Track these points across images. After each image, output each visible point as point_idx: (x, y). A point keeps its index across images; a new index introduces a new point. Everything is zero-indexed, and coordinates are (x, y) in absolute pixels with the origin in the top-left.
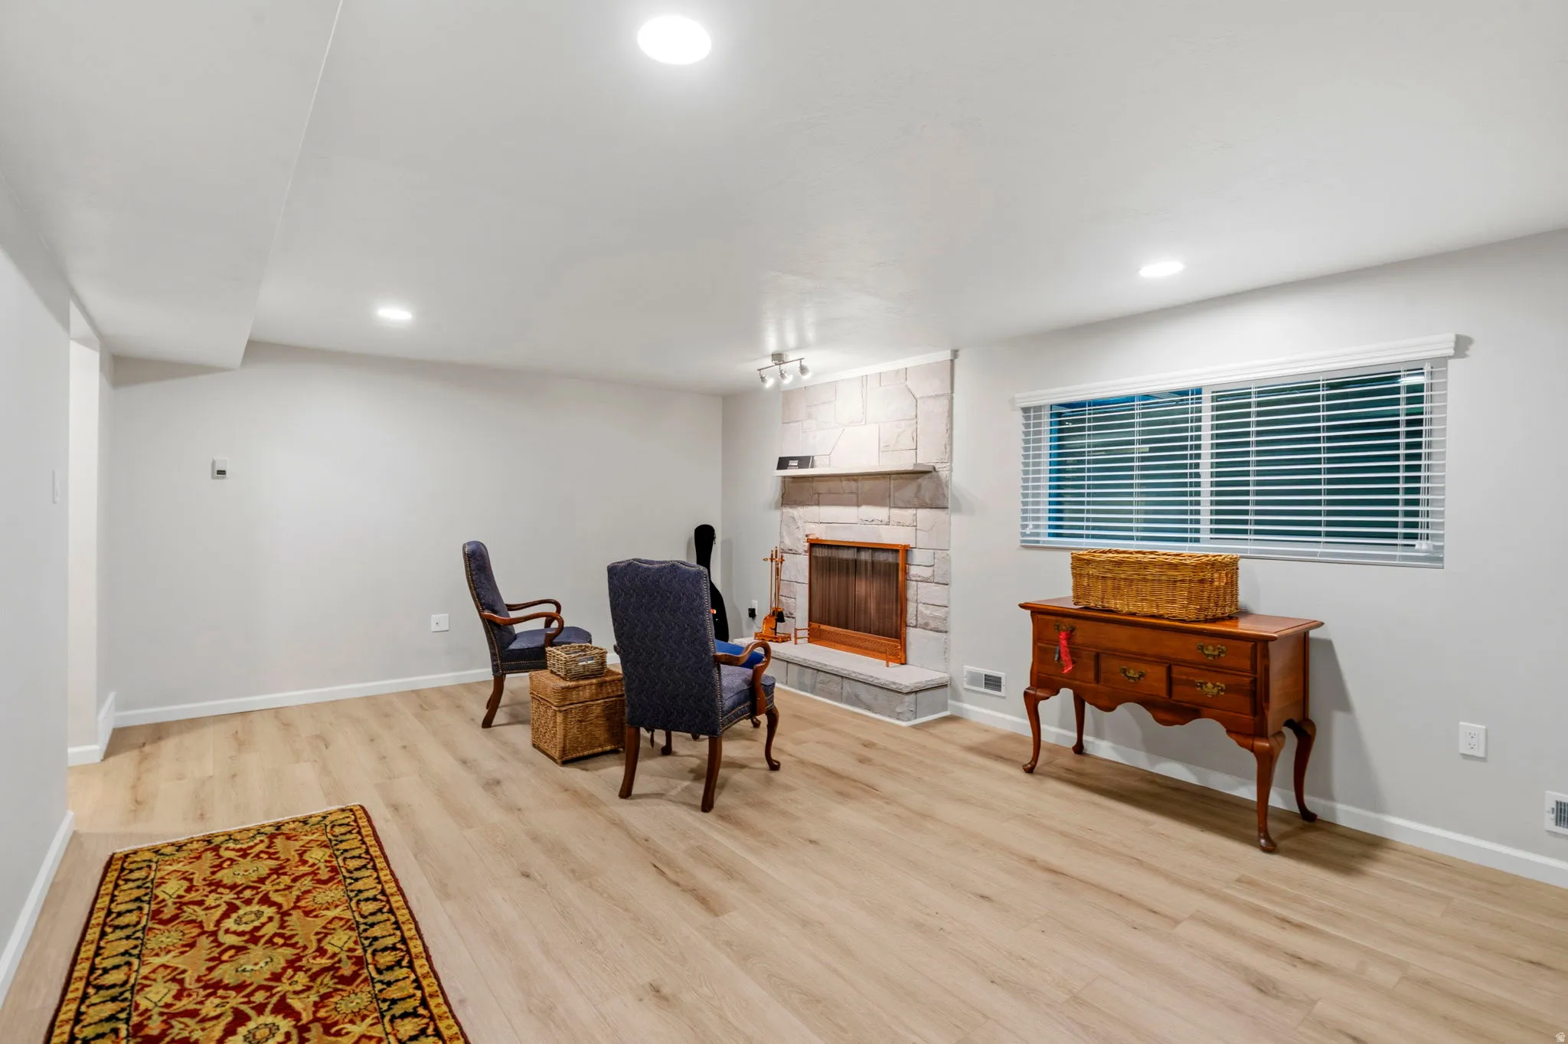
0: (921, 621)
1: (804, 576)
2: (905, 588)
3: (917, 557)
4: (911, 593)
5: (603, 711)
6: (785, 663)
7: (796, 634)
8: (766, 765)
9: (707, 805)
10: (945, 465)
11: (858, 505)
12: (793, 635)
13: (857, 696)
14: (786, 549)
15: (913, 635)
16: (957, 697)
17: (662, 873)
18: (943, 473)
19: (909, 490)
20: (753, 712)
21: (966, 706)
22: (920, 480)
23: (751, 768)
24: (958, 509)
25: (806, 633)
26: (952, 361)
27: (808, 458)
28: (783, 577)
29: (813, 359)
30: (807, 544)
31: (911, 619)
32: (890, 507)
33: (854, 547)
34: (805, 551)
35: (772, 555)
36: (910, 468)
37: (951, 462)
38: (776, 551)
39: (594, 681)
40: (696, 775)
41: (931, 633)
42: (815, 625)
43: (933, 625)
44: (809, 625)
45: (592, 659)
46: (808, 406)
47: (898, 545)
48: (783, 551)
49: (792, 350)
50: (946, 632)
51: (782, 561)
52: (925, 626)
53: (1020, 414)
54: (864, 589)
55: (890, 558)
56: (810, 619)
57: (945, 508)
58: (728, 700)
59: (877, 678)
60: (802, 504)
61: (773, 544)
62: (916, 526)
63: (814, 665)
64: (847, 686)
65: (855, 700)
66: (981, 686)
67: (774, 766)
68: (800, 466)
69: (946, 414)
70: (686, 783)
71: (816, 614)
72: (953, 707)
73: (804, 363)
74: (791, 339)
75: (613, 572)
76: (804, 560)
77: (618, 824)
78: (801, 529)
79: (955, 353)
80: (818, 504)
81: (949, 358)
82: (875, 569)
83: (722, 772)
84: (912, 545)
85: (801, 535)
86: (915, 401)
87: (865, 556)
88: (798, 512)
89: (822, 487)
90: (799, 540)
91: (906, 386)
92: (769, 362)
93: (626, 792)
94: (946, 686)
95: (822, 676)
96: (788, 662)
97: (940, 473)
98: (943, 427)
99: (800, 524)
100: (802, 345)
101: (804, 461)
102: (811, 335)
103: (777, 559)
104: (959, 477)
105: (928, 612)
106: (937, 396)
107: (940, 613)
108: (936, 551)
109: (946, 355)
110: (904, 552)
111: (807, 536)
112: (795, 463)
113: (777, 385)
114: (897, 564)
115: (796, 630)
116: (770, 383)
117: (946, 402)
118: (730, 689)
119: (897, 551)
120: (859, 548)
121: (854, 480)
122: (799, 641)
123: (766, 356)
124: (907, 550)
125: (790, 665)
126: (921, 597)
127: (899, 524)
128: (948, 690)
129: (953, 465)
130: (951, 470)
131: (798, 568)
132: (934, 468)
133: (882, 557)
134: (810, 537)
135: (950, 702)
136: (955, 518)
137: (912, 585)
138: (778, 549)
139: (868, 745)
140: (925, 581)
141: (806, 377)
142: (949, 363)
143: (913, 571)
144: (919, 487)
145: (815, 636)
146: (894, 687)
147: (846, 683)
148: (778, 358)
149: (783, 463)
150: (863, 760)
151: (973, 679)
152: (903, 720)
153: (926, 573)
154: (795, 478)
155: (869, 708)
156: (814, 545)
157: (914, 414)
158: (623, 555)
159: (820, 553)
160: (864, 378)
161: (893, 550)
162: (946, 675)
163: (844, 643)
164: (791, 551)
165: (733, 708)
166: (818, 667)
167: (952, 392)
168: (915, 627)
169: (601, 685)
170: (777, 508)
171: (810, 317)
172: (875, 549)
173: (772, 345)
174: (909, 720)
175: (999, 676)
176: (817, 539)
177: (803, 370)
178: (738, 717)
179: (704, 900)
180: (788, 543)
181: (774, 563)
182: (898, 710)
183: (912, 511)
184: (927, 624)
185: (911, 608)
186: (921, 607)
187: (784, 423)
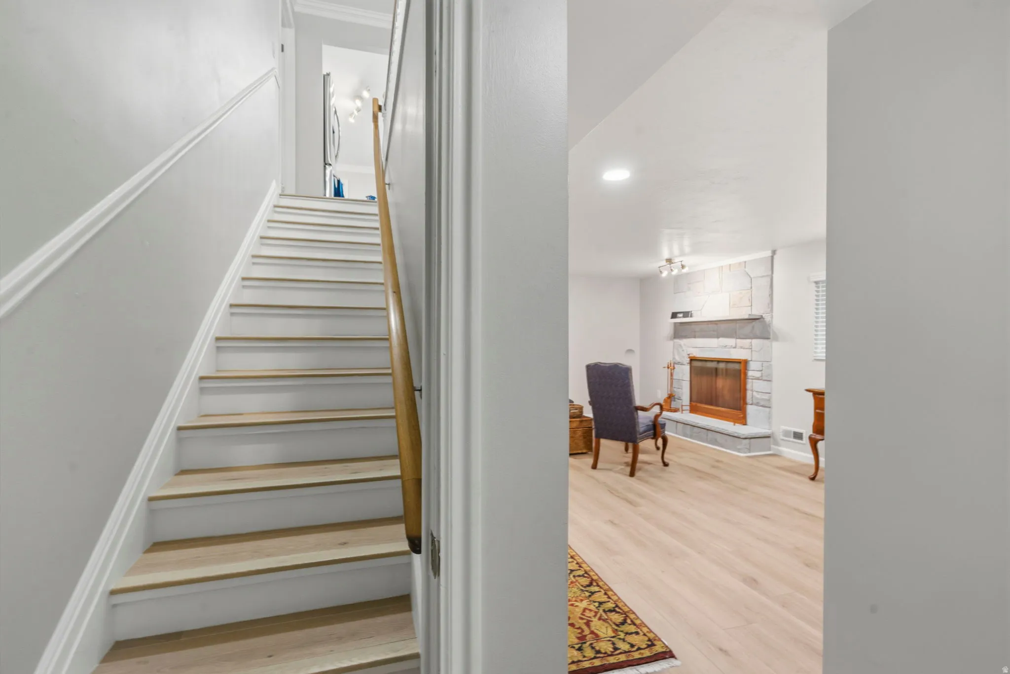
0: (755, 401)
1: (687, 376)
2: (745, 384)
3: (752, 366)
4: (749, 386)
5: (583, 433)
6: (675, 423)
7: (682, 408)
8: (662, 464)
9: (632, 474)
10: (768, 314)
11: (718, 337)
12: (681, 409)
13: (716, 440)
14: (676, 362)
15: (750, 409)
16: (776, 443)
17: (612, 493)
18: (767, 318)
19: (748, 329)
20: (655, 437)
21: (780, 448)
22: (754, 323)
23: (654, 464)
24: (776, 339)
25: (688, 408)
26: (772, 257)
27: (688, 312)
28: (675, 377)
29: (688, 260)
30: (689, 359)
31: (749, 399)
32: (737, 338)
33: (715, 361)
34: (688, 363)
35: (668, 365)
36: (747, 317)
37: (772, 312)
38: (671, 364)
39: (578, 419)
40: (627, 464)
41: (761, 408)
42: (694, 404)
43: (762, 403)
44: (690, 403)
45: (576, 409)
46: (689, 284)
47: (740, 360)
48: (675, 363)
49: (676, 257)
50: (770, 407)
51: (674, 368)
52: (757, 404)
53: (814, 285)
54: (722, 384)
55: (737, 366)
56: (691, 400)
57: (768, 339)
58: (641, 428)
59: (726, 430)
60: (686, 337)
61: (669, 359)
62: (751, 349)
63: (691, 423)
64: (710, 434)
65: (715, 442)
66: (790, 437)
67: (666, 464)
68: (684, 317)
69: (768, 287)
70: (623, 467)
71: (694, 398)
72: (774, 449)
73: (683, 263)
74: (676, 251)
75: (589, 368)
76: (687, 368)
77: (592, 477)
78: (685, 351)
79: (774, 252)
80: (695, 337)
81: (770, 255)
82: (727, 372)
83: (638, 465)
84: (749, 359)
85: (685, 354)
86: (750, 279)
87: (722, 366)
88: (684, 342)
89: (697, 328)
90: (684, 357)
91: (745, 271)
92: (664, 263)
93: (594, 467)
94: (769, 437)
95: (696, 429)
96: (677, 422)
97: (766, 319)
98: (767, 292)
99: (684, 348)
100: (682, 254)
101: (686, 314)
102: (687, 249)
103: (671, 367)
104: (778, 321)
105: (758, 396)
106: (763, 277)
107: (766, 397)
108: (764, 363)
109: (769, 253)
110: (745, 363)
111: (689, 355)
112: (681, 315)
113: (669, 274)
114: (740, 370)
115: (682, 406)
116: (665, 274)
117: (769, 279)
118: (643, 423)
119: (740, 362)
120: (719, 361)
121: (716, 324)
122: (684, 412)
123: (662, 260)
124: (746, 362)
125: (678, 424)
126: (755, 388)
127: (741, 348)
128: (771, 439)
129: (773, 314)
130: (772, 317)
131: (683, 372)
132: (762, 316)
133: (731, 366)
134: (691, 356)
135: (772, 446)
136: (775, 344)
137: (749, 381)
138: (672, 362)
139: (718, 461)
140: (758, 379)
141: (685, 271)
142: (770, 258)
143: (750, 373)
144: (753, 327)
145: (693, 410)
146: (736, 435)
147: (710, 433)
148: (669, 261)
149: (674, 315)
150: (714, 467)
151: (786, 433)
152: (741, 453)
153: (758, 374)
154: (681, 323)
155: (722, 447)
156: (692, 360)
157: (750, 286)
158: (592, 361)
159: (695, 364)
160: (721, 268)
161: (739, 362)
162: (769, 431)
163: (709, 413)
164: (679, 363)
165: (645, 432)
166: (694, 424)
167: (772, 273)
168: (752, 404)
169: (581, 421)
170: (671, 339)
171: (686, 242)
172: (727, 361)
173: (666, 255)
174: (745, 453)
175: (802, 432)
176: (694, 357)
177: (683, 267)
178: (647, 437)
179: (631, 502)
180: (678, 359)
181: (669, 370)
182: (739, 447)
183: (749, 341)
184: (758, 403)
185: (749, 394)
186: (755, 393)
187: (675, 293)
